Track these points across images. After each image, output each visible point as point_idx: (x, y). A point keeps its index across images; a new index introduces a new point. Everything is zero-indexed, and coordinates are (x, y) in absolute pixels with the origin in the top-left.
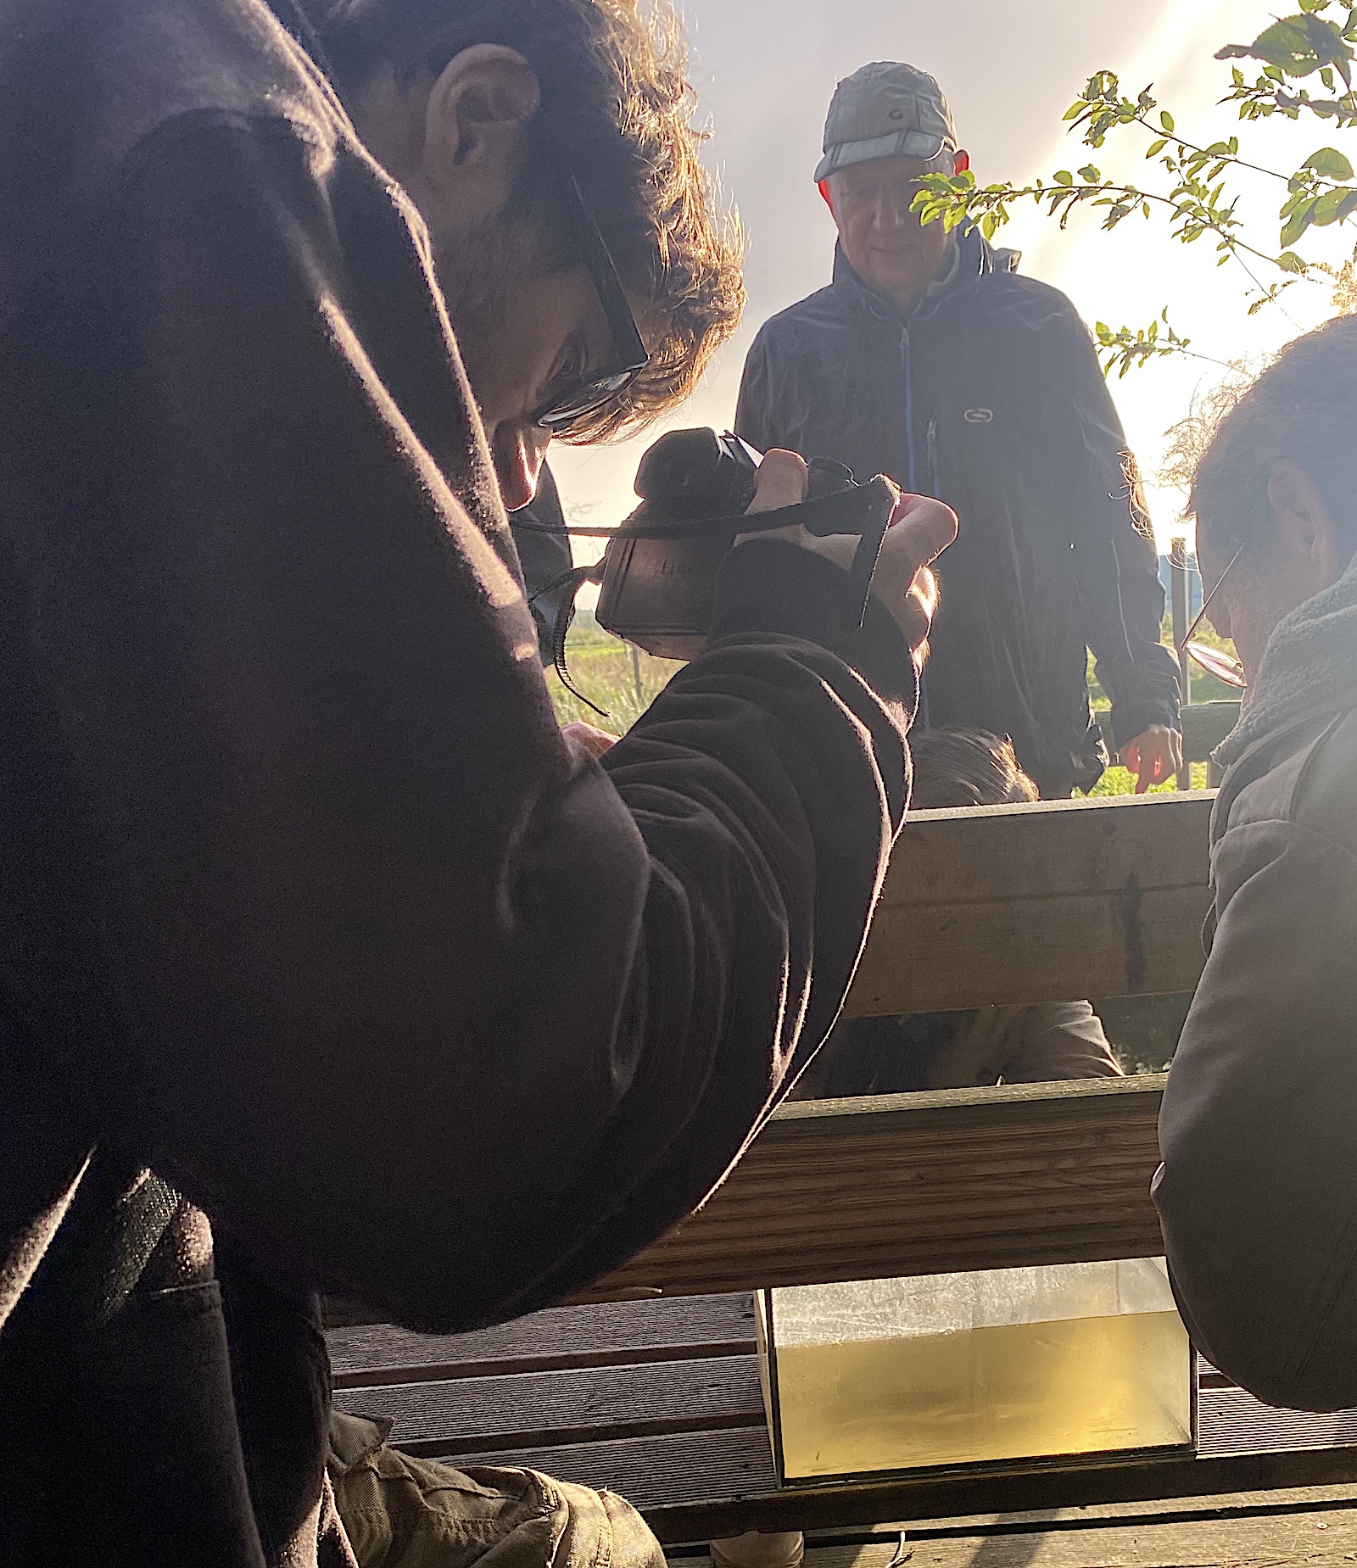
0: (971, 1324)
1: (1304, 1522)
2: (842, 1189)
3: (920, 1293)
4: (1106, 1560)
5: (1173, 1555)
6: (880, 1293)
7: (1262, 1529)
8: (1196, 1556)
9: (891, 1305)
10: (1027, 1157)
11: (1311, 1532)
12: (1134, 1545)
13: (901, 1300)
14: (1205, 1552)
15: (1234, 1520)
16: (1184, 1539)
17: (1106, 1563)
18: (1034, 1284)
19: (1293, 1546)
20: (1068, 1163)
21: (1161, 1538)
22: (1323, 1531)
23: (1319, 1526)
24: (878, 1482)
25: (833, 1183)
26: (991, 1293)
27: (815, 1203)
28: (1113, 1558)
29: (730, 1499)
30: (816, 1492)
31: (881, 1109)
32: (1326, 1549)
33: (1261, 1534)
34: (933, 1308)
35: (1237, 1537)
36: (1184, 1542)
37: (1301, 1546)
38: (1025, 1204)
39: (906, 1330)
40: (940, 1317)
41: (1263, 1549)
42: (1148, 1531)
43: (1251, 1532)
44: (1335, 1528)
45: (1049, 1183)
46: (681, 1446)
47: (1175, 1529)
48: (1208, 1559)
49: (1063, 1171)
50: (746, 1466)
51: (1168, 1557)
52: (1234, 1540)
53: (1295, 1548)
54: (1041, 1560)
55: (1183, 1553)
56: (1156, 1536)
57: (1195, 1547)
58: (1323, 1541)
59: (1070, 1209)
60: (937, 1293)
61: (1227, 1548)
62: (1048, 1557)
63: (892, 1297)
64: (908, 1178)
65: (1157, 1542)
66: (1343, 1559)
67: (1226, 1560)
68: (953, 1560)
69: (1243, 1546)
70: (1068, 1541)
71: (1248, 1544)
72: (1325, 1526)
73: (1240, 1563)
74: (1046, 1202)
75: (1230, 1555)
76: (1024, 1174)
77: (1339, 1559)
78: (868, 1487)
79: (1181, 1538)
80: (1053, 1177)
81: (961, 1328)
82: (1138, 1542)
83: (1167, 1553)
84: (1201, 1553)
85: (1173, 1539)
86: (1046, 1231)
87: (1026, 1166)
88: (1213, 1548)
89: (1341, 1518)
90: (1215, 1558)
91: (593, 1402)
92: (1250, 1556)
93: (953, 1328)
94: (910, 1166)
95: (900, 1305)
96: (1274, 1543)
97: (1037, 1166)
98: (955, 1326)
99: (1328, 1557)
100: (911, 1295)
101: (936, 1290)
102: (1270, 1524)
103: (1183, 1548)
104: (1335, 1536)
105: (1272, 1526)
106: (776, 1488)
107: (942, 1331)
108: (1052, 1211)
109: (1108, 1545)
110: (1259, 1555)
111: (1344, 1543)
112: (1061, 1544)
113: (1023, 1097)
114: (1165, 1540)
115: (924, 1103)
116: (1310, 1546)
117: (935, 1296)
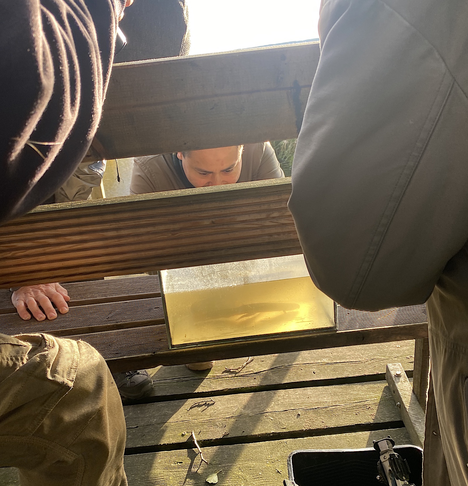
0: (243, 282)
1: (392, 345)
2: (181, 229)
3: (222, 271)
4: (321, 360)
5: (344, 358)
6: (205, 271)
7: (377, 348)
8: (353, 358)
9: (210, 276)
10: (259, 212)
11: (394, 349)
12: (331, 355)
13: (214, 274)
14: (356, 357)
15: (367, 345)
16: (349, 352)
17: (321, 361)
18: (268, 266)
19: (388, 354)
20: (276, 214)
21: (341, 352)
22: (399, 348)
23: (397, 346)
24: (210, 345)
25: (177, 226)
26: (251, 270)
27: (170, 235)
28: (324, 359)
29: (150, 354)
30: (184, 350)
31: (193, 194)
32: (400, 355)
33: (376, 350)
34: (227, 277)
35: (368, 351)
36: (349, 353)
37: (391, 354)
38: (258, 232)
39: (216, 285)
40: (230, 280)
41: (377, 355)
42: (336, 350)
43: (373, 349)
44: (403, 347)
45: (268, 223)
46: (137, 332)
47: (346, 349)
48: (357, 359)
49: (274, 218)
50: (160, 340)
51: (343, 359)
52: (367, 352)
53: (388, 355)
54: (298, 361)
55: (348, 357)
56: (339, 351)
57: (353, 355)
58: (399, 352)
59: (278, 234)
60: (229, 271)
61: (364, 355)
62: (301, 359)
63: (210, 273)
64: (208, 223)
65: (339, 353)
66: (406, 358)
67: (363, 359)
68: (268, 361)
69: (370, 354)
70: (308, 354)
71: (371, 354)
72: (400, 346)
73: (368, 360)
74: (267, 231)
75: (365, 358)
76: (257, 220)
77: (404, 358)
78: (205, 347)
79: (348, 351)
80: (269, 220)
81: (239, 284)
82: (333, 353)
83: (343, 357)
84: (355, 357)
85: (345, 352)
86: (269, 243)
87: (258, 216)
88: (359, 355)
89: (406, 343)
90: (359, 359)
91: (110, 316)
92: (372, 358)
93: (236, 285)
94: (208, 218)
95: (213, 276)
96: (381, 353)
97: (263, 216)
98: (236, 283)
99: (400, 358)
100: (218, 272)
101: (228, 269)
102: (380, 346)
103: (349, 355)
104: (403, 350)
105: (381, 347)
106: (169, 349)
107: (231, 285)
108: (270, 235)
109: (322, 355)
110: (376, 357)
111: (406, 352)
112: (306, 355)
113: (255, 186)
114: (342, 353)
115: (212, 191)
116: (394, 354)
117: (228, 272)
